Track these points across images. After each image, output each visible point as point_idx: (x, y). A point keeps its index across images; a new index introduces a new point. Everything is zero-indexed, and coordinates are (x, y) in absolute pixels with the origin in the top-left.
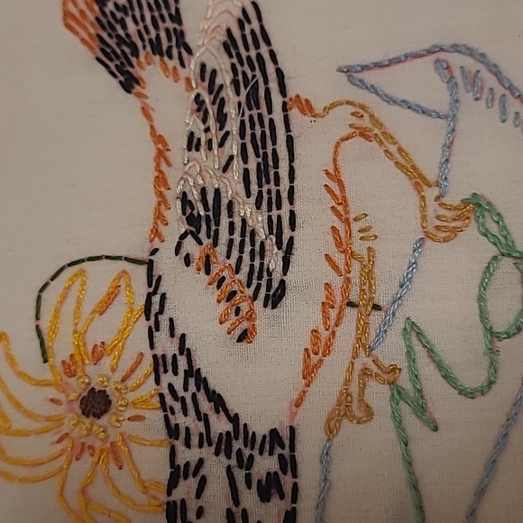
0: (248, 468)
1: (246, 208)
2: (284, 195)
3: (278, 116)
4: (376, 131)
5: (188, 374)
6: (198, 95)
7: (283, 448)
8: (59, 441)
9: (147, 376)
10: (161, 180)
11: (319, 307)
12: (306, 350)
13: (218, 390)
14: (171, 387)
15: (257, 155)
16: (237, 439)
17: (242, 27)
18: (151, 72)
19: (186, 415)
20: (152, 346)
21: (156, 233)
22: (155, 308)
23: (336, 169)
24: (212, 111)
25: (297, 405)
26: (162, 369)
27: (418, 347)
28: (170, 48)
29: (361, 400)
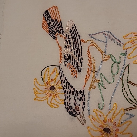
0: (77, 96)
1: (75, 57)
2: (81, 55)
3: (79, 43)
4: (95, 45)
5: (67, 83)
6: (66, 40)
7: (82, 93)
8: (46, 94)
9: (60, 84)
10: (61, 53)
11: (87, 72)
12: (85, 78)
13: (72, 85)
14: (64, 85)
15: (76, 49)
16: (75, 92)
17: (73, 29)
18: (58, 36)
19: (67, 89)
20: (61, 79)
21: (60, 61)
22: (61, 73)
23: (89, 51)
24: (68, 42)
25: (84, 87)
26: (62, 82)
27: (102, 77)
28: (61, 32)
29: (94, 85)
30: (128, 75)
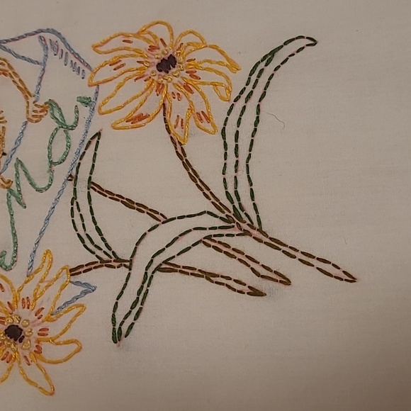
27: (20, 171)
30: (93, 166)
